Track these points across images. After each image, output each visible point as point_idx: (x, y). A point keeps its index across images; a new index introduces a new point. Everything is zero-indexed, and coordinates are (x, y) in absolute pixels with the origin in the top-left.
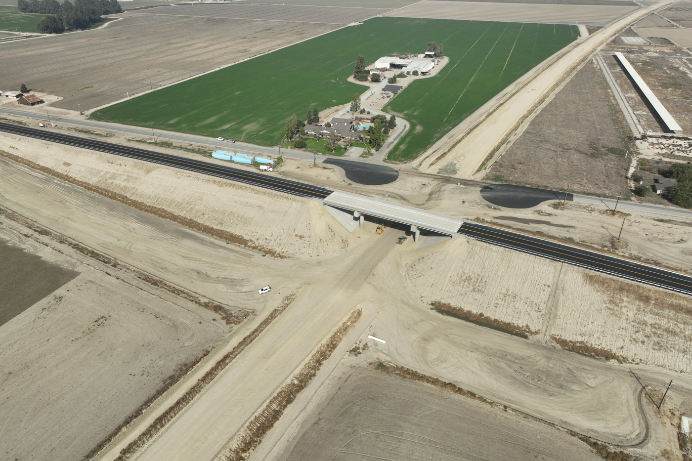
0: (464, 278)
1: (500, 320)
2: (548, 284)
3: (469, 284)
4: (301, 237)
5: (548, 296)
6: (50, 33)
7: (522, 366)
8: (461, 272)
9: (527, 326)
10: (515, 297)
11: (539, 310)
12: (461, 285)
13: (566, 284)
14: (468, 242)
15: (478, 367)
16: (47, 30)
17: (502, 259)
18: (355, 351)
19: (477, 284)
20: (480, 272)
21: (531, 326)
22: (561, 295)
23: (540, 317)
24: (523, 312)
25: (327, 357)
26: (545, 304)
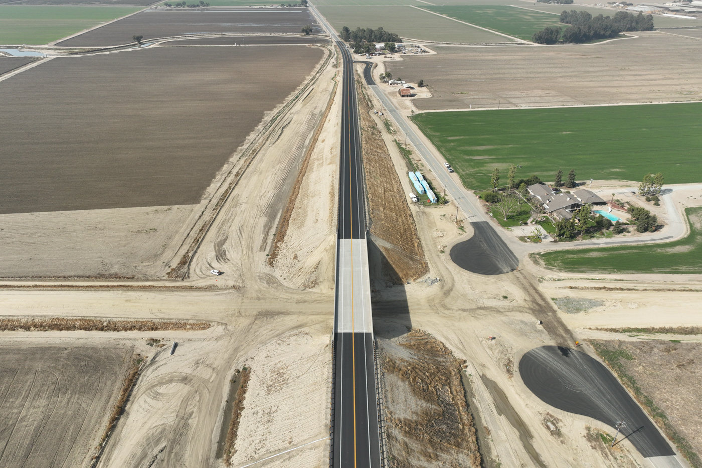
0: (281, 371)
1: (239, 426)
2: (293, 440)
3: (276, 379)
4: (296, 257)
5: (277, 449)
6: (541, 43)
7: (165, 461)
8: (288, 365)
9: (236, 452)
10: (269, 421)
11: (257, 451)
12: (273, 374)
13: (298, 456)
14: (327, 346)
15: (154, 425)
16: (540, 39)
17: (314, 384)
18: (153, 342)
19: (276, 385)
20: (292, 377)
21: (236, 455)
22: (281, 460)
23: (249, 456)
24: (252, 438)
25: (142, 330)
26: (266, 452)
